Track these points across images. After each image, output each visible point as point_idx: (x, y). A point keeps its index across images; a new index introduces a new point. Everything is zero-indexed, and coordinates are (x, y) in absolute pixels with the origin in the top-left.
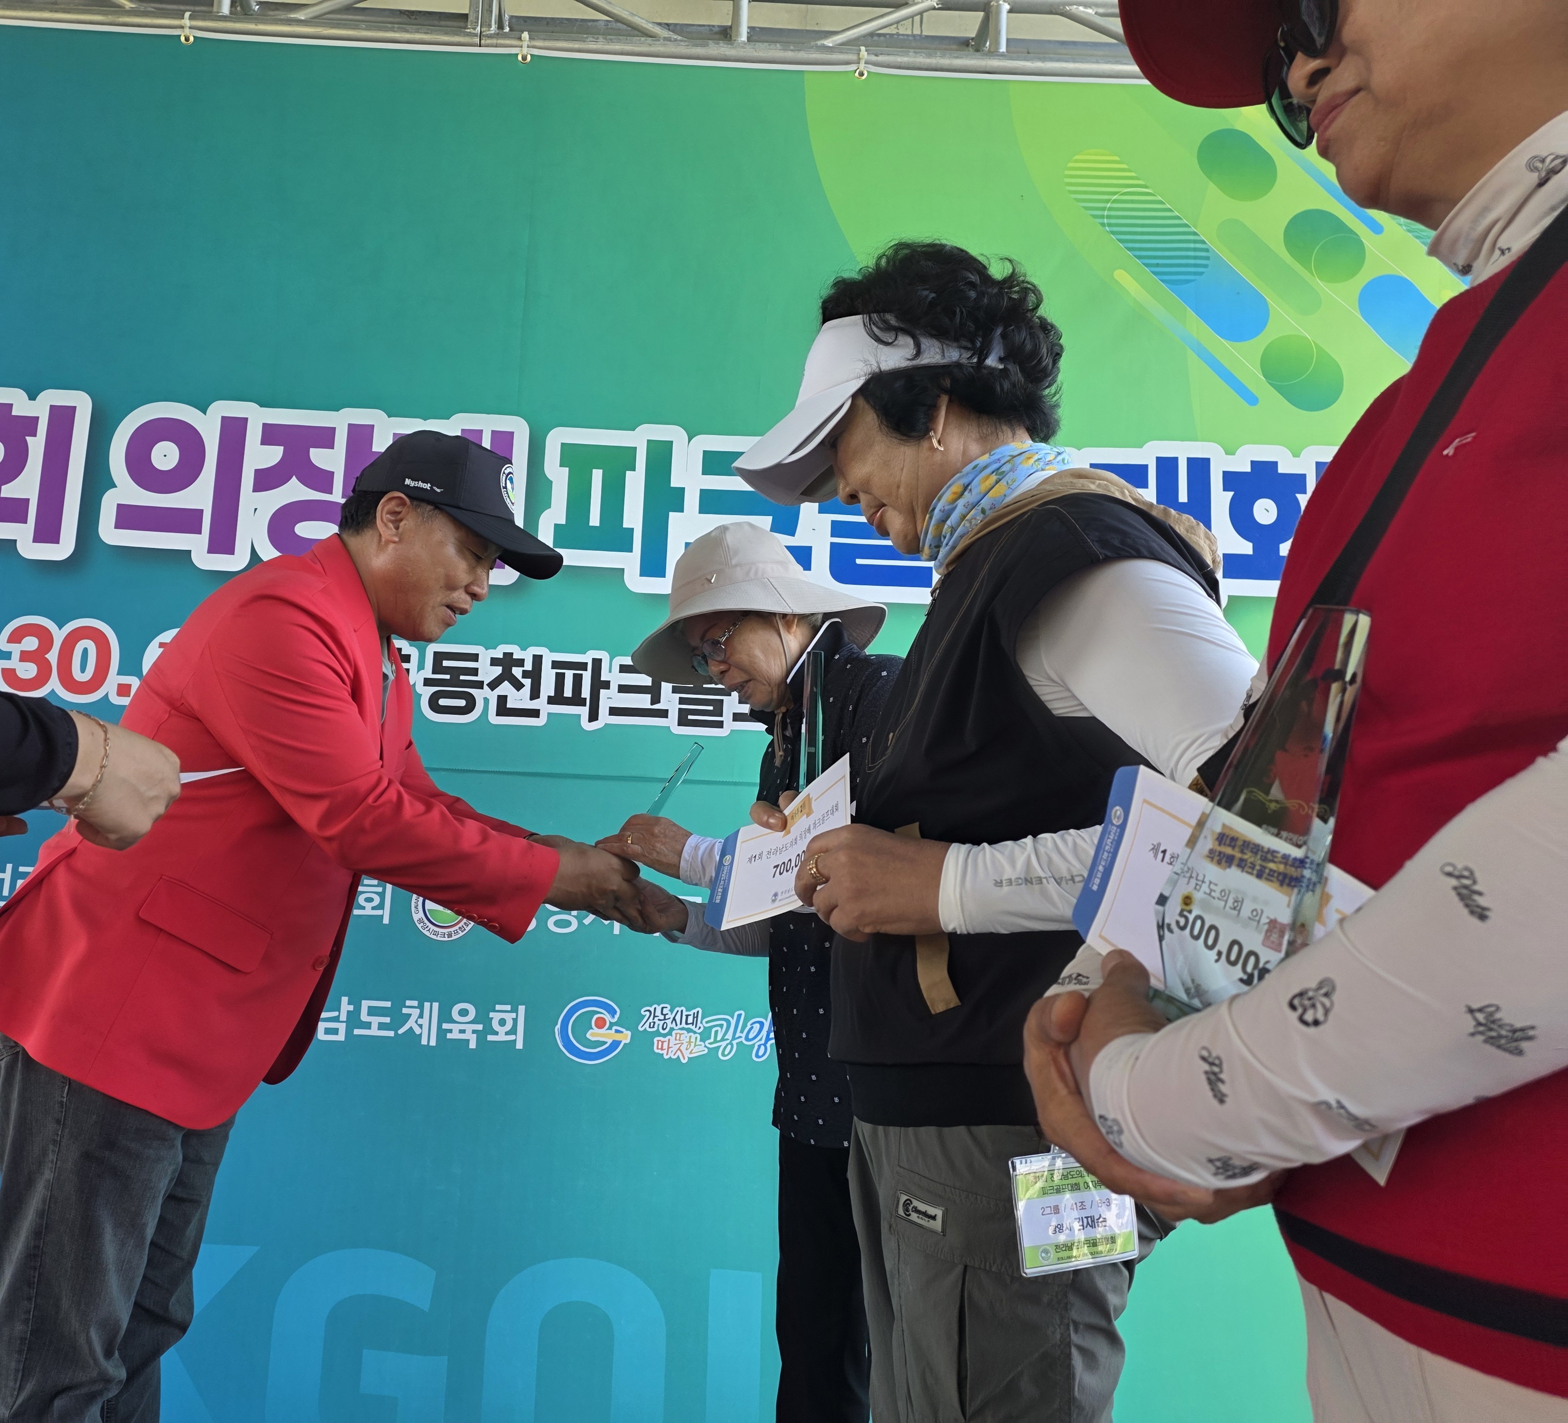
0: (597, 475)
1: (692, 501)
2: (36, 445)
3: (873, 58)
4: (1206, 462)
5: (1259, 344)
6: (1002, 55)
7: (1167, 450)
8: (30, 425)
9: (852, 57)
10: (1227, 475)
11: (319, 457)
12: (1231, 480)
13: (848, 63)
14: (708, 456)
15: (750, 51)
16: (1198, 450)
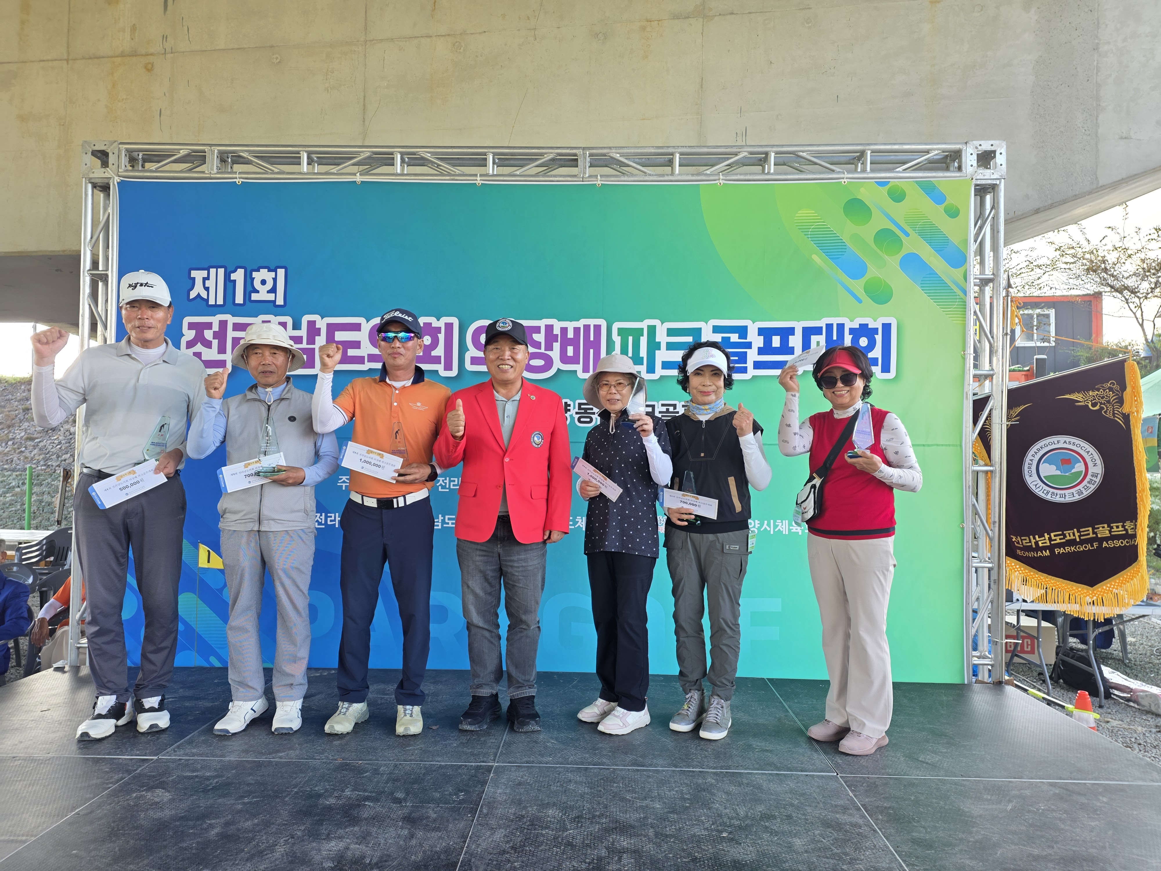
0: (630, 339)
1: (663, 346)
2: (441, 337)
3: (724, 178)
4: (843, 324)
5: (863, 281)
6: (772, 174)
7: (829, 321)
8: (439, 330)
9: (716, 178)
10: (850, 329)
11: (536, 337)
12: (852, 331)
13: (715, 180)
14: (669, 330)
15: (679, 178)
16: (840, 320)
